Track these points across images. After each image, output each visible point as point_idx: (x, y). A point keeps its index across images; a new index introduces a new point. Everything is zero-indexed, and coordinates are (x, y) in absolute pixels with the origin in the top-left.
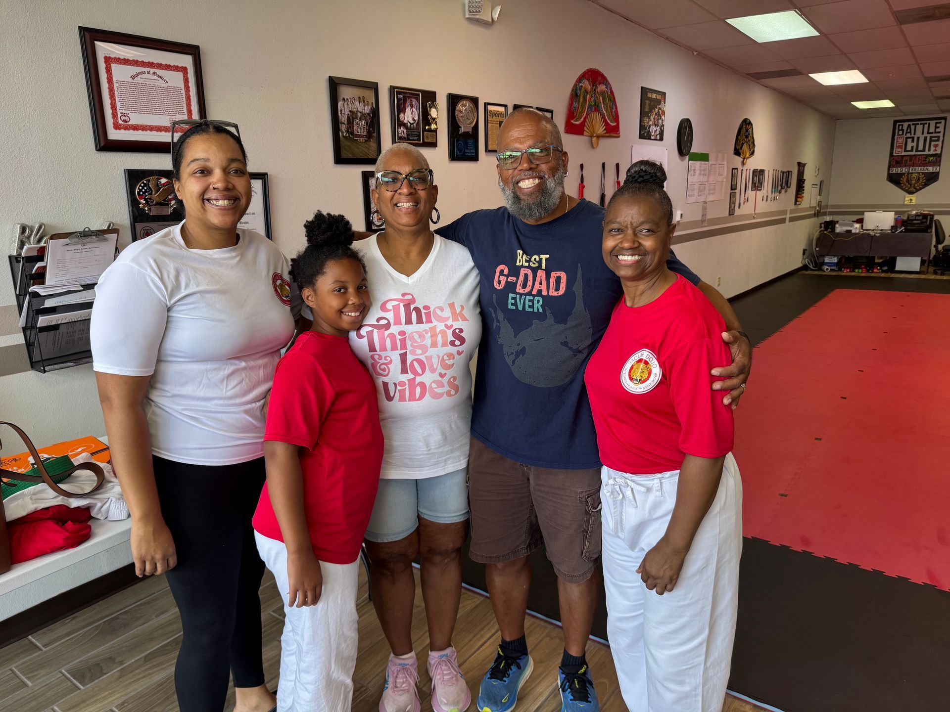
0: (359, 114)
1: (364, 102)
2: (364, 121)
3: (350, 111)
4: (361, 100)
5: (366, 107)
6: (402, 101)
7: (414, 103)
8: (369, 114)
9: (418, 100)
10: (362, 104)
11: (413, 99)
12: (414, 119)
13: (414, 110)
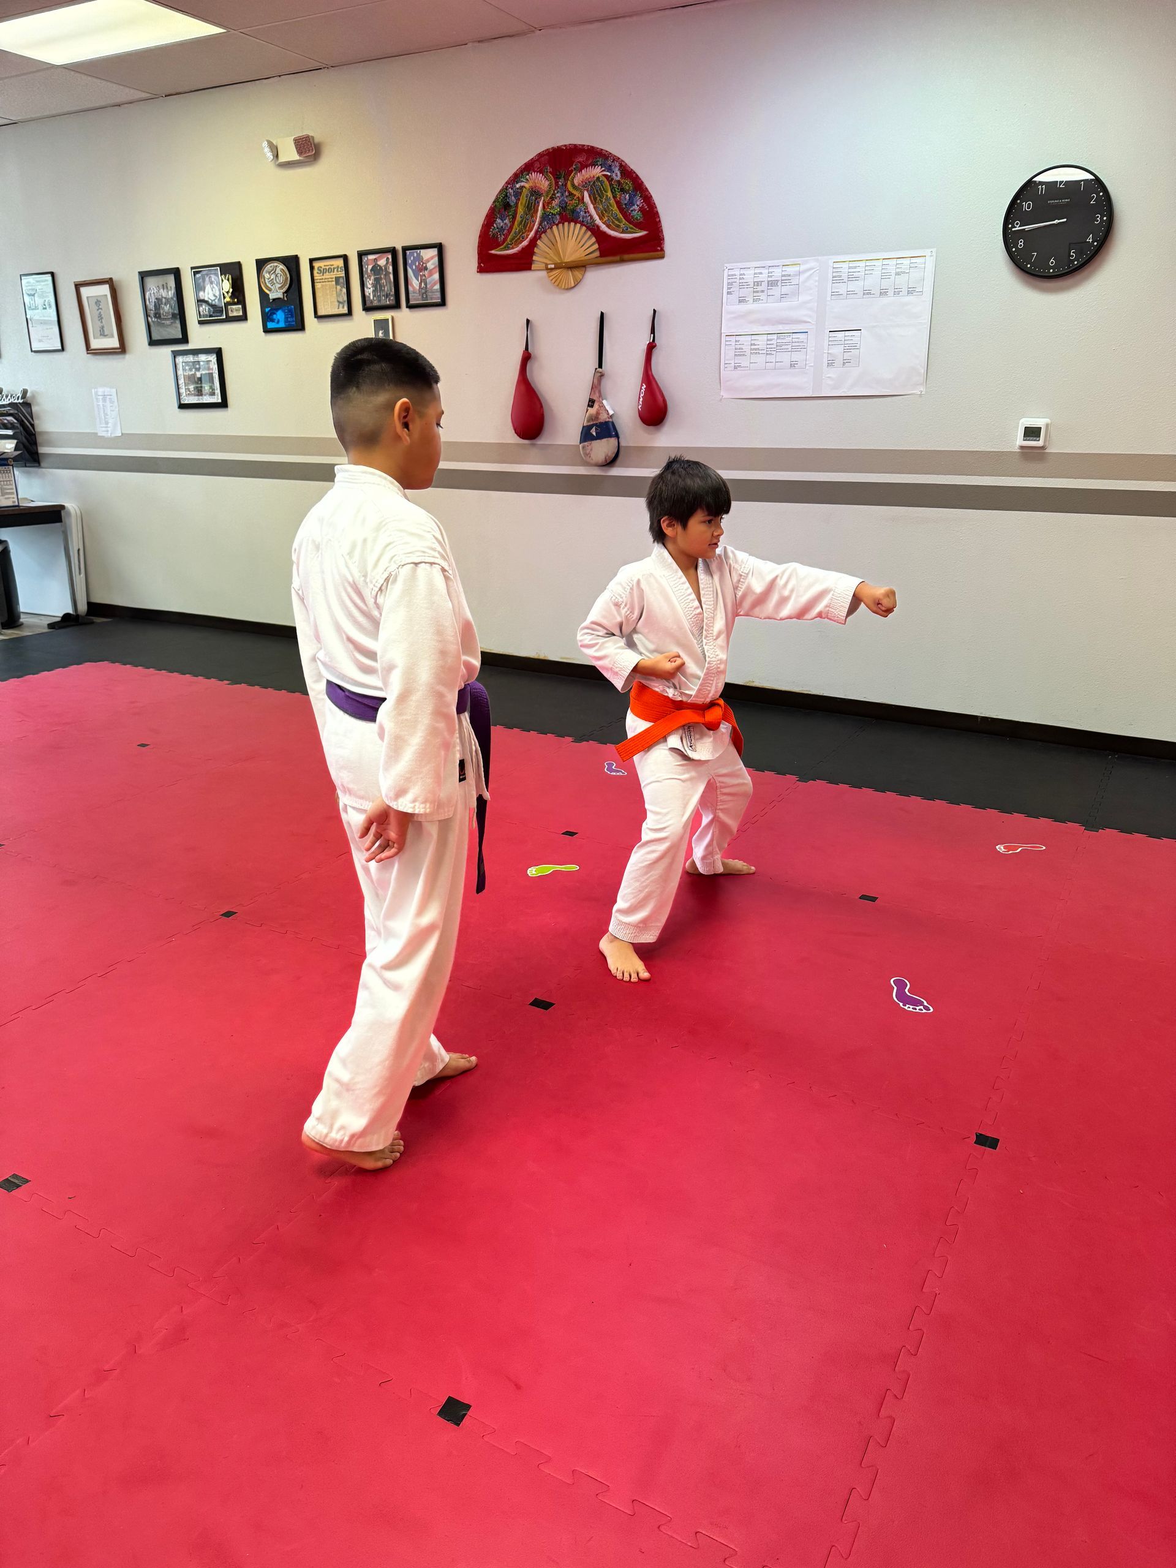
0: (164, 300)
1: (167, 288)
2: (168, 306)
3: (156, 299)
4: (165, 286)
5: (170, 292)
6: (201, 280)
7: (213, 279)
8: (172, 298)
9: (216, 275)
10: (165, 290)
11: (212, 276)
12: (214, 295)
13: (215, 286)
